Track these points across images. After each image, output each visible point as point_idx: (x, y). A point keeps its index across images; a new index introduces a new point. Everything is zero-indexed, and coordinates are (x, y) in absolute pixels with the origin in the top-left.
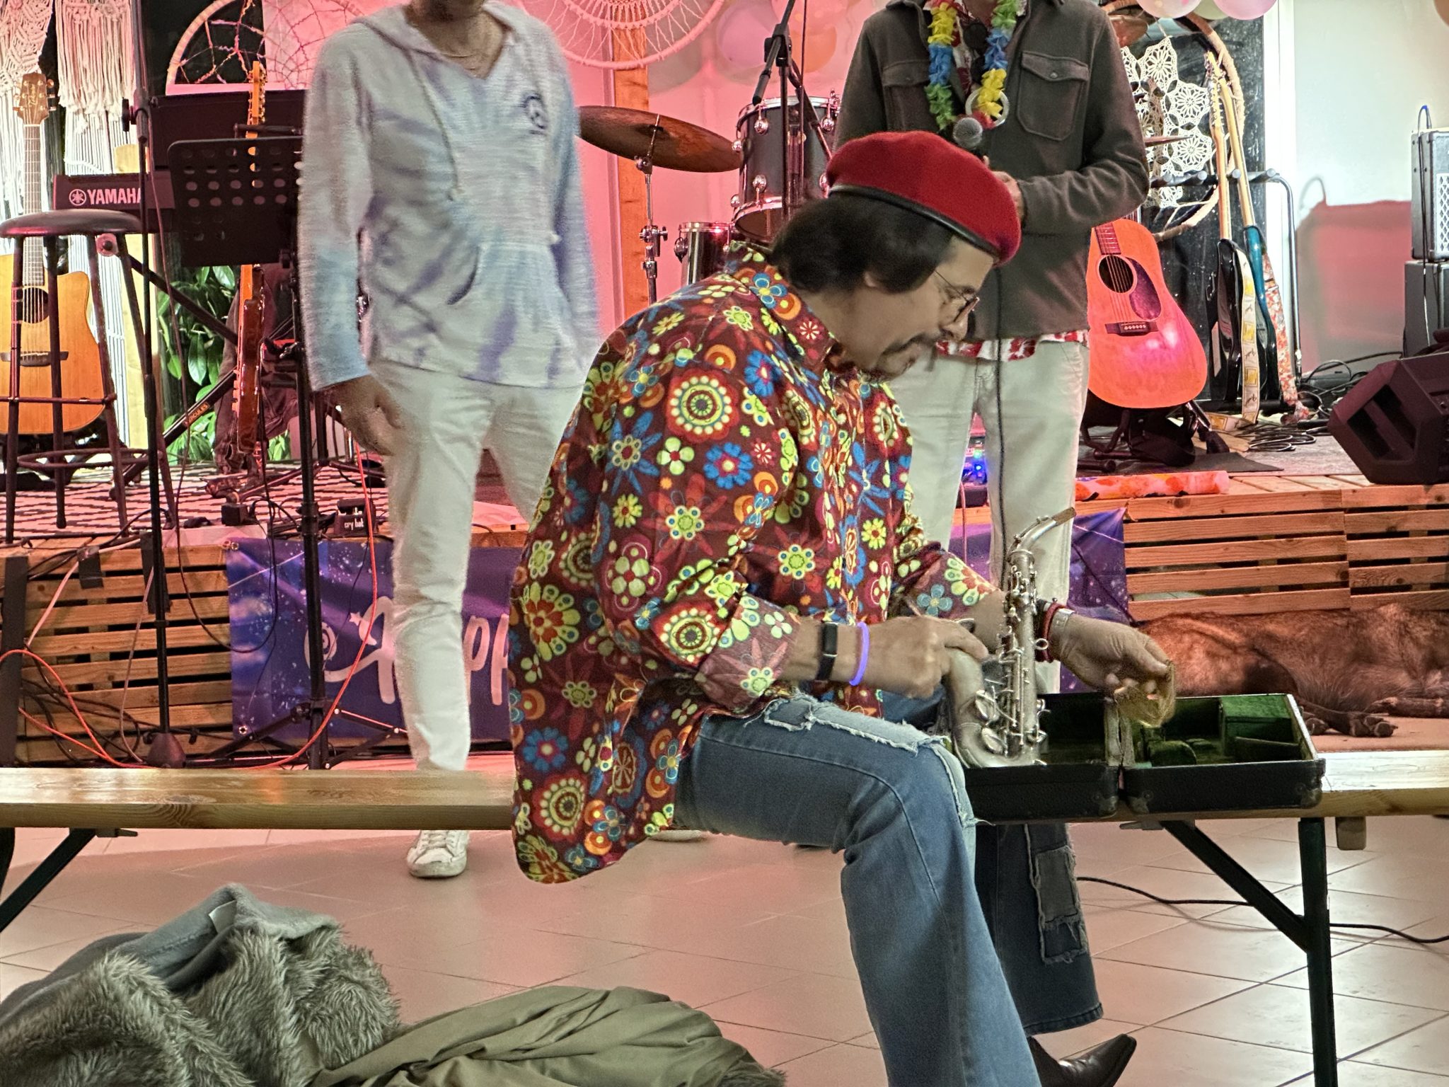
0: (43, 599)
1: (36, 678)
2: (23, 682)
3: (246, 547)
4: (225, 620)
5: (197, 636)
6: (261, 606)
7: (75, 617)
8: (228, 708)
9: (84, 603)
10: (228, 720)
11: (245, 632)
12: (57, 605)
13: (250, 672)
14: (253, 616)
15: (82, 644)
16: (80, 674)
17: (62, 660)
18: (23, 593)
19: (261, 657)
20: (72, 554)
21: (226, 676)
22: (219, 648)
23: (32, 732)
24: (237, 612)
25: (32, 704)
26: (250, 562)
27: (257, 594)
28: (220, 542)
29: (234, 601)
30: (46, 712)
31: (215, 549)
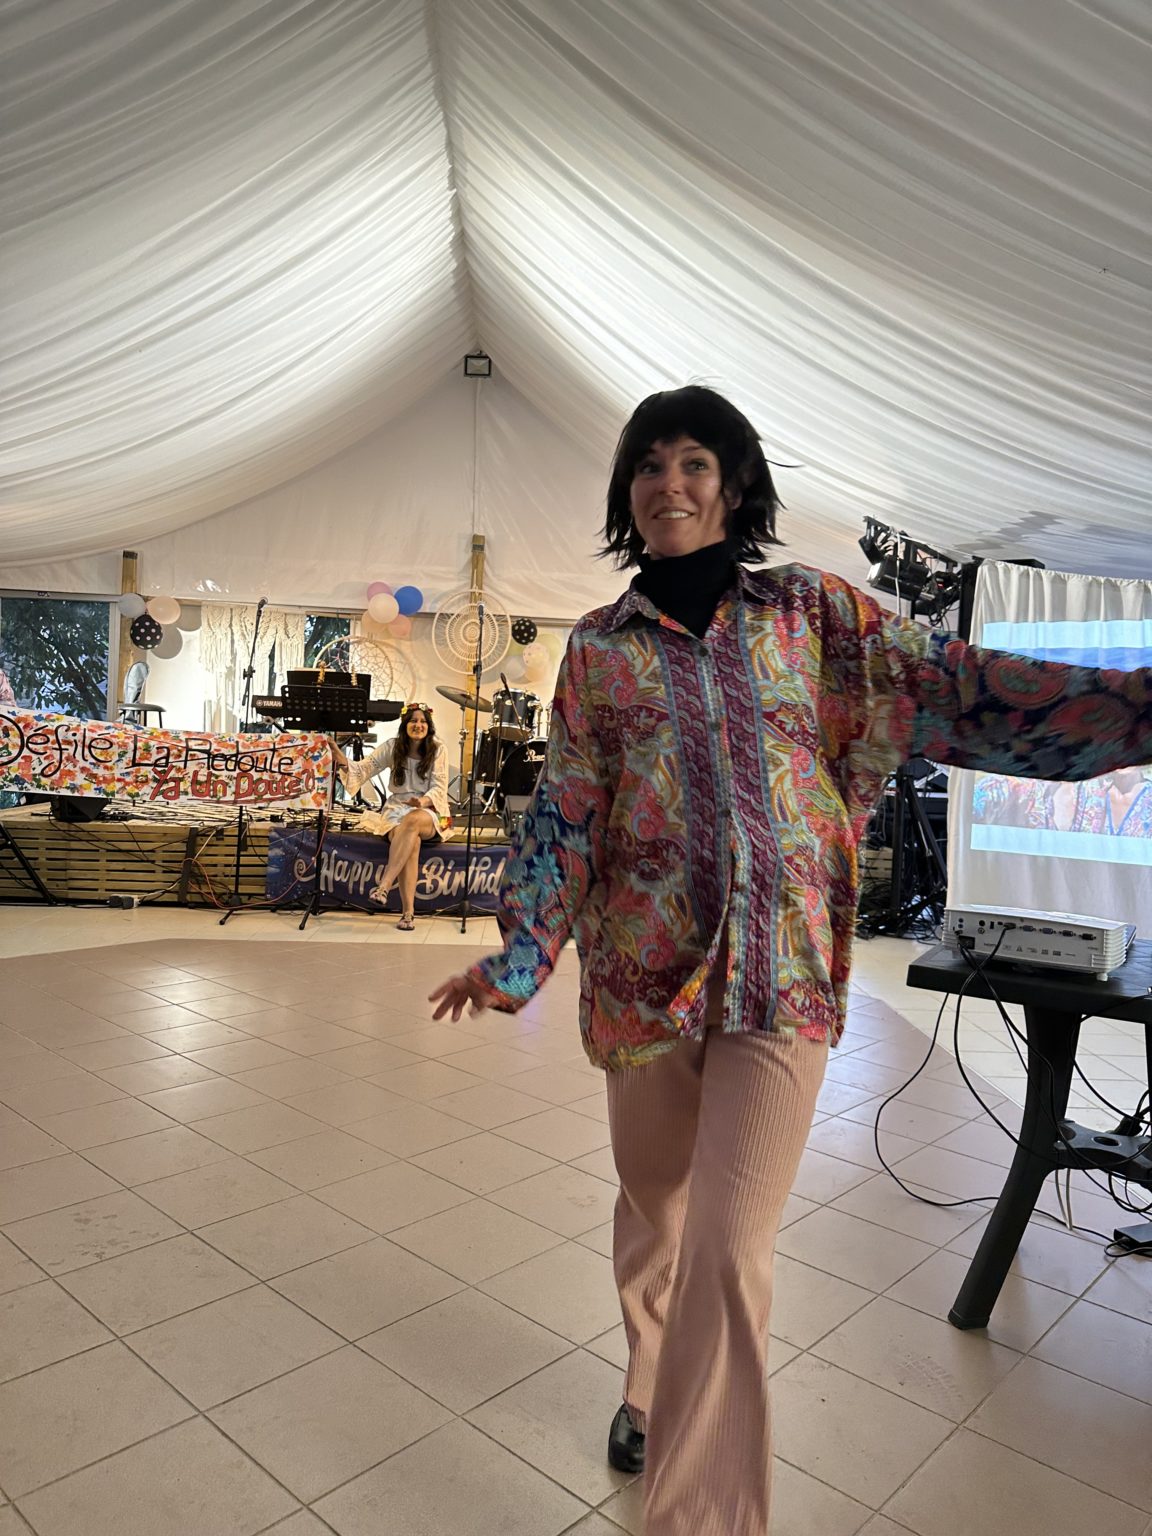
0: (201, 842)
1: (197, 871)
2: (191, 872)
3: (276, 830)
4: (267, 856)
5: (256, 860)
6: (278, 852)
7: (212, 850)
8: (264, 888)
9: (216, 845)
10: (263, 892)
11: (272, 861)
12: (208, 845)
13: (273, 875)
15: (214, 860)
16: (212, 871)
17: (207, 865)
18: (195, 841)
19: (278, 870)
20: (214, 827)
21: (264, 876)
22: (266, 866)
23: (194, 891)
24: (271, 853)
25: (194, 880)
26: (277, 836)
27: (279, 847)
28: (268, 828)
29: (271, 849)
30: (199, 883)
31: (265, 830)
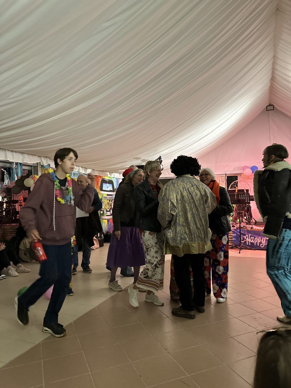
3: (234, 229)
4: (232, 236)
10: (232, 245)
11: (234, 237)
13: (234, 240)
14: (235, 235)
19: (235, 239)
21: (232, 241)
22: (232, 238)
24: (233, 235)
26: (234, 231)
27: (235, 233)
29: (233, 234)
